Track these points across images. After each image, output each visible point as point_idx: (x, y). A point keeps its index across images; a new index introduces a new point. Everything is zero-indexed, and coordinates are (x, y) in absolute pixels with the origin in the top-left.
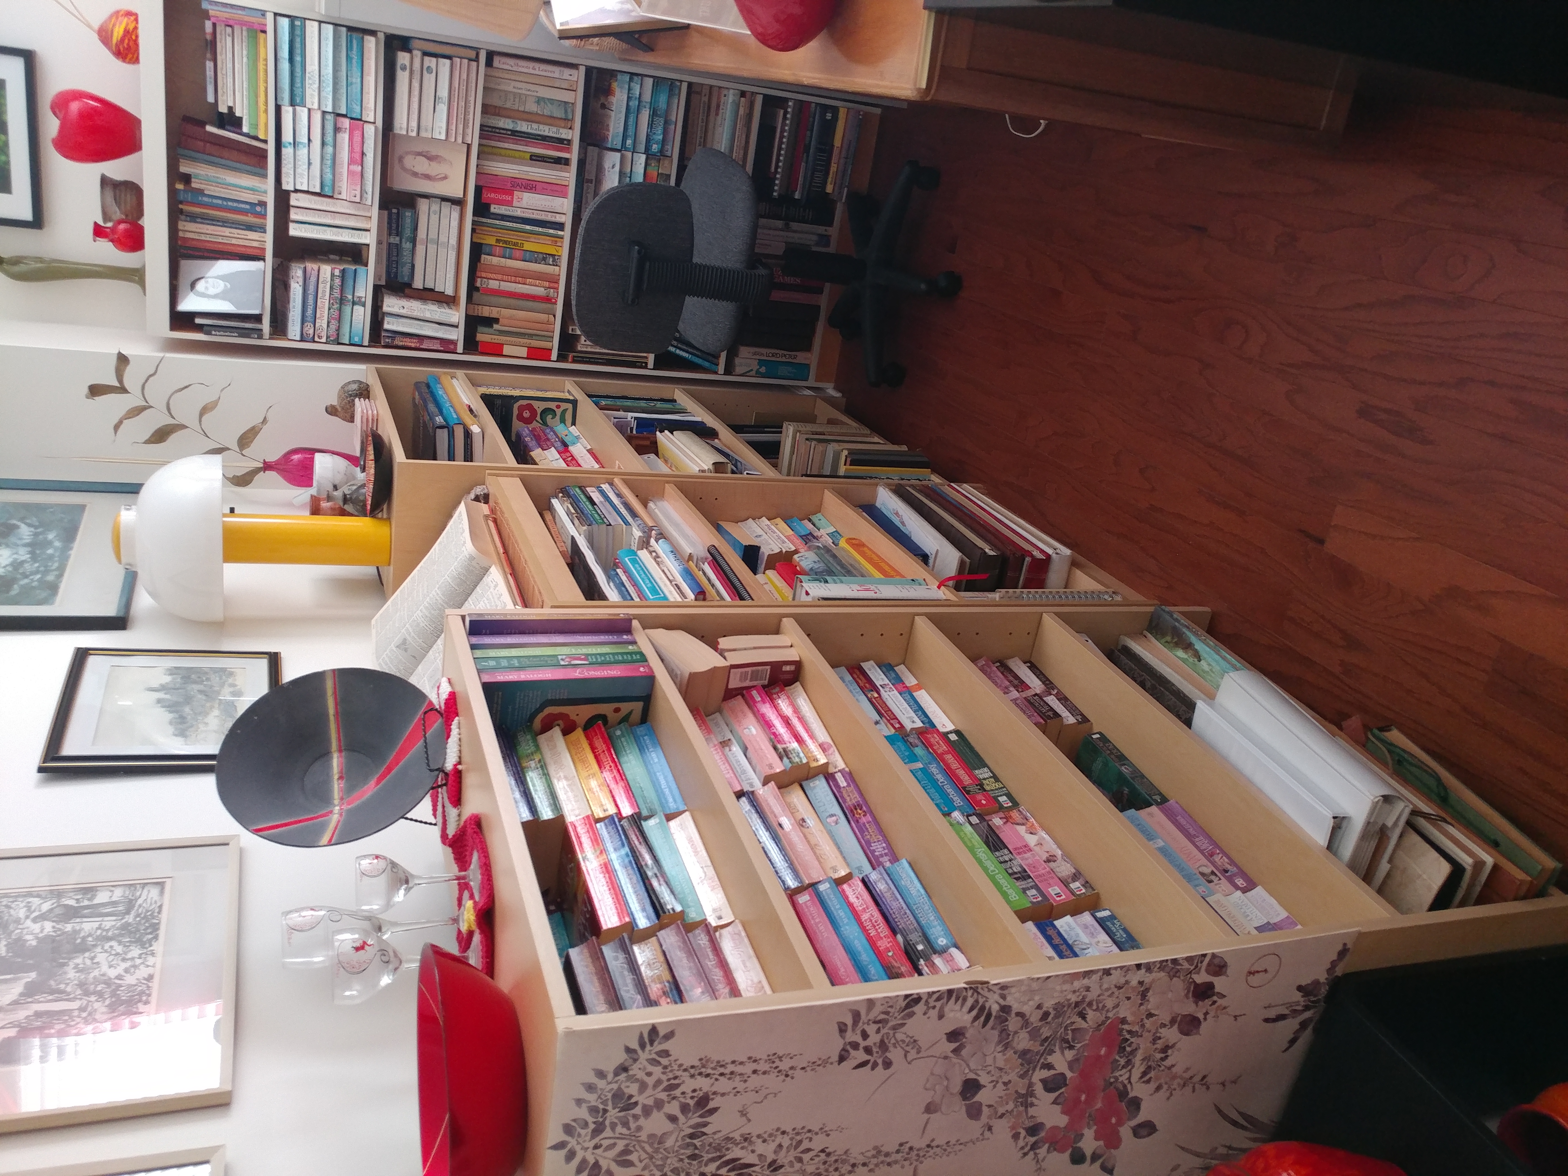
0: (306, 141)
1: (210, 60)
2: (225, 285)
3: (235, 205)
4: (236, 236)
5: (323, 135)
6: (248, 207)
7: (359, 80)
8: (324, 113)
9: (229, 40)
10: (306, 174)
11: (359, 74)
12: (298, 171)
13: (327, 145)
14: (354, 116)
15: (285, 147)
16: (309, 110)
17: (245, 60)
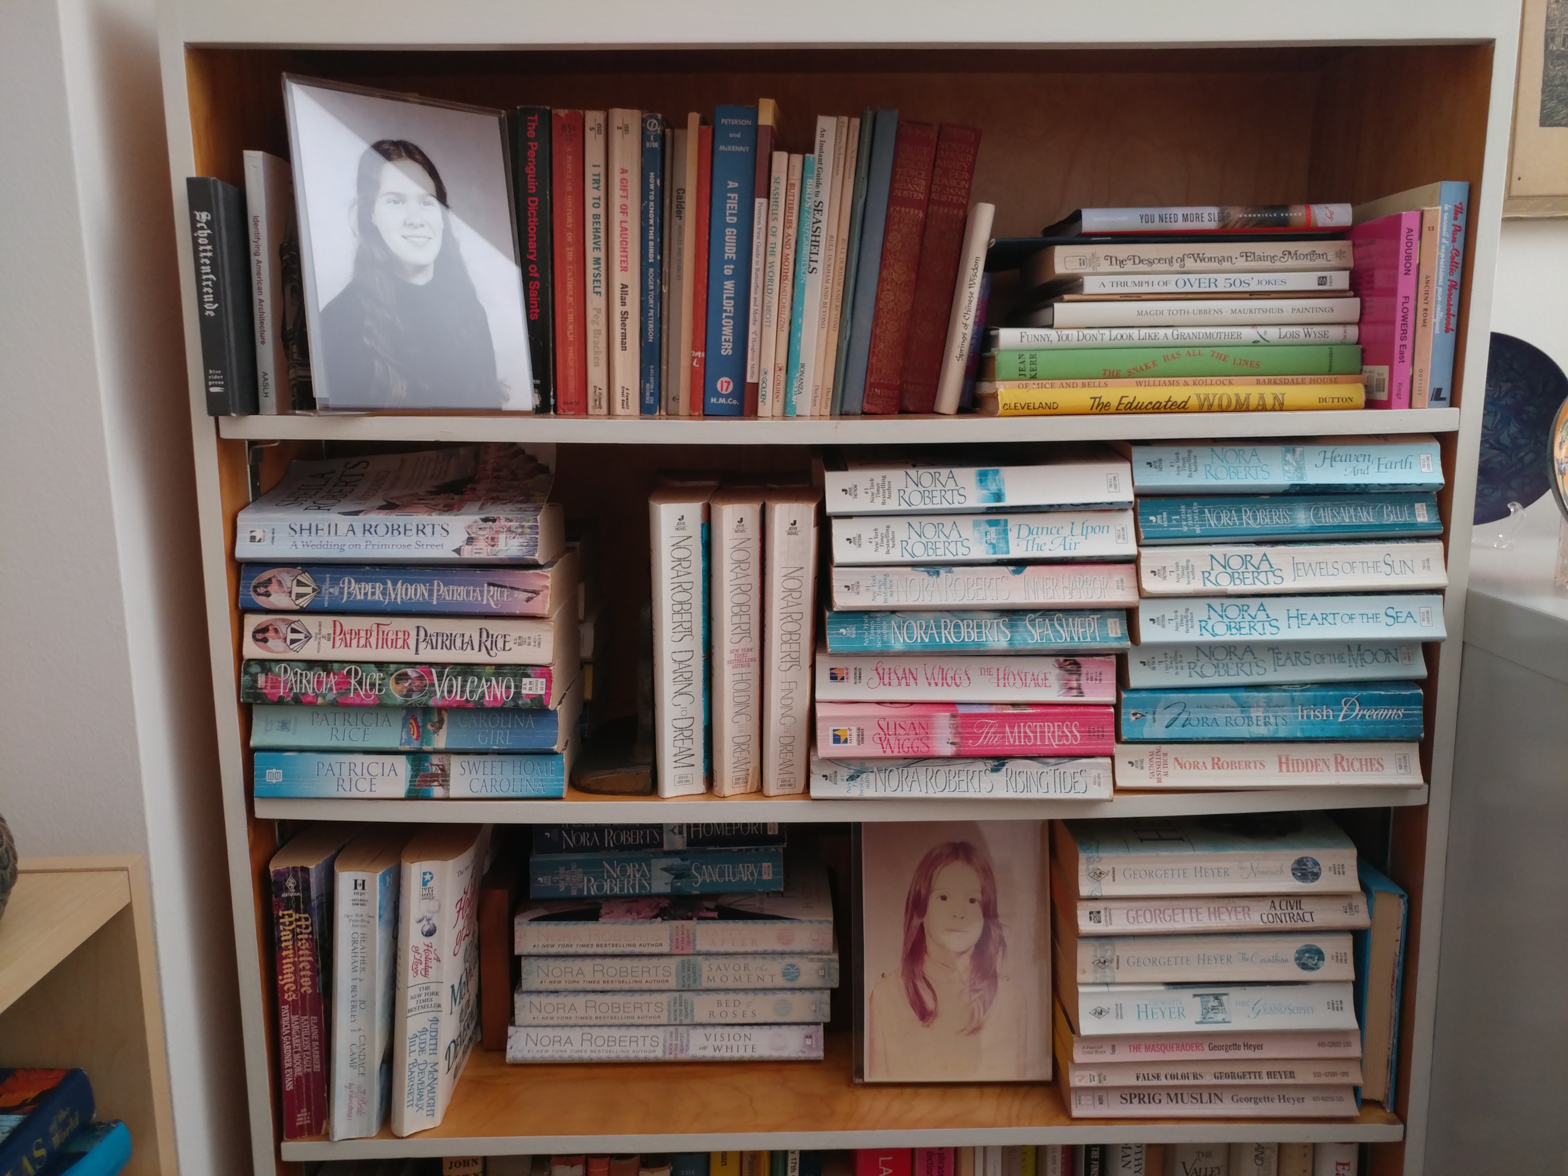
0: (1016, 552)
1: (1222, 218)
2: (420, 268)
3: (729, 306)
4: (617, 309)
5: (1047, 612)
6: (727, 349)
7: (1262, 731)
8: (1130, 615)
9: (1308, 281)
10: (895, 556)
11: (1282, 733)
12: (899, 527)
13: (1012, 627)
14: (1127, 716)
15: (982, 479)
16: (1133, 561)
17: (1249, 334)
